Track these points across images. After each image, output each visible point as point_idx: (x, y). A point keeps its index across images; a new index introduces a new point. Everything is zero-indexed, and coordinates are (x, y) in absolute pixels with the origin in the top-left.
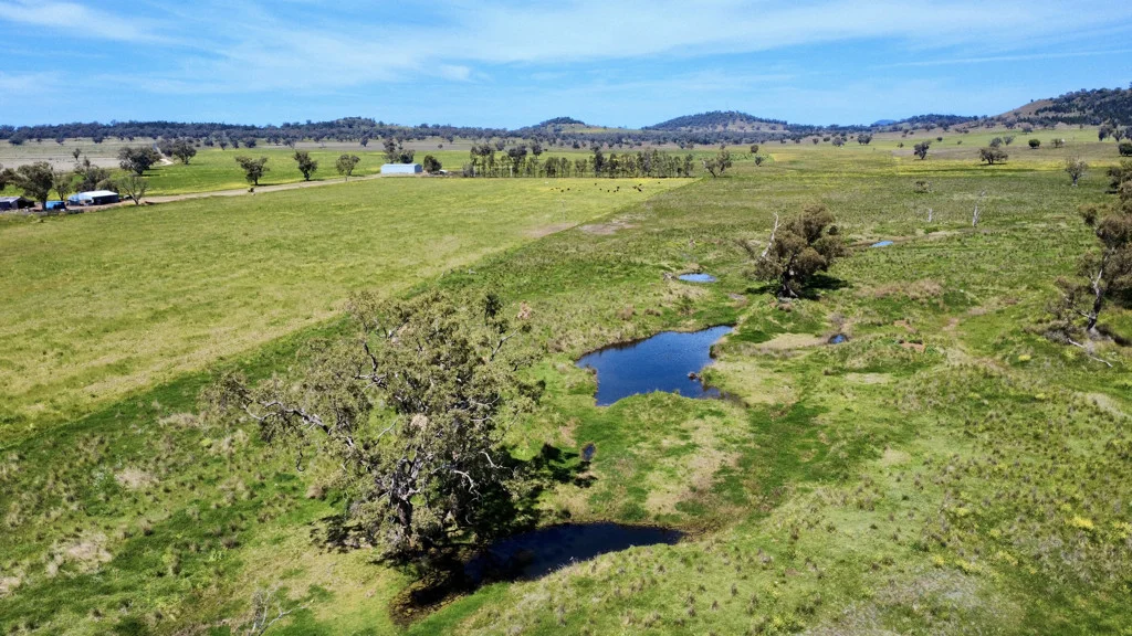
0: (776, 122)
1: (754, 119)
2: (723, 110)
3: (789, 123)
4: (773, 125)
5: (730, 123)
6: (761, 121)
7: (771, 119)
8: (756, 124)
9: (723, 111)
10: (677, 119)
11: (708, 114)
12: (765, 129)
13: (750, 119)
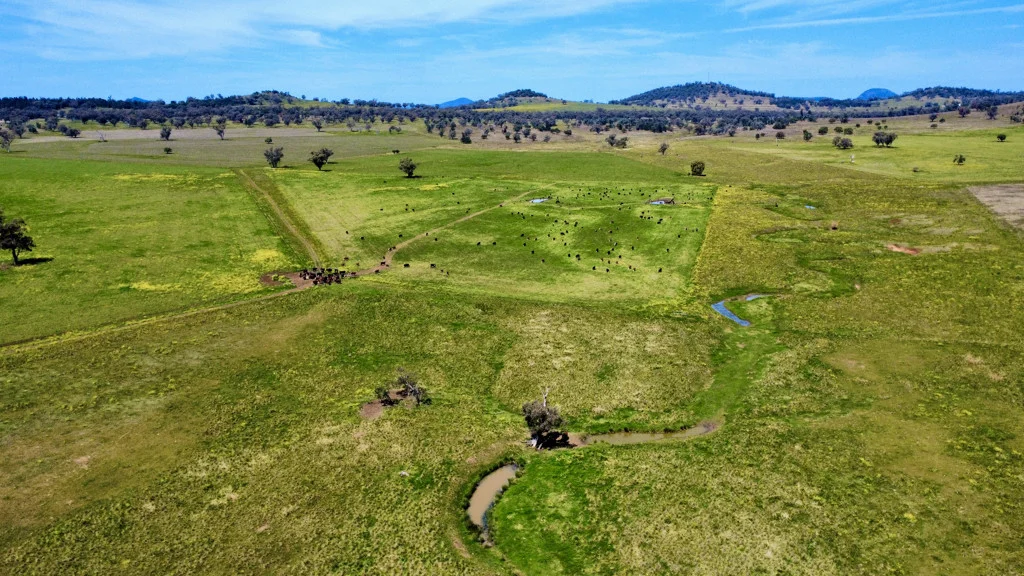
0: (763, 95)
1: (738, 91)
2: (705, 81)
3: (776, 96)
4: (759, 97)
5: (711, 95)
6: (746, 93)
7: (757, 91)
8: (739, 97)
9: (704, 83)
10: (654, 91)
11: (688, 86)
12: (749, 106)
13: (732, 91)
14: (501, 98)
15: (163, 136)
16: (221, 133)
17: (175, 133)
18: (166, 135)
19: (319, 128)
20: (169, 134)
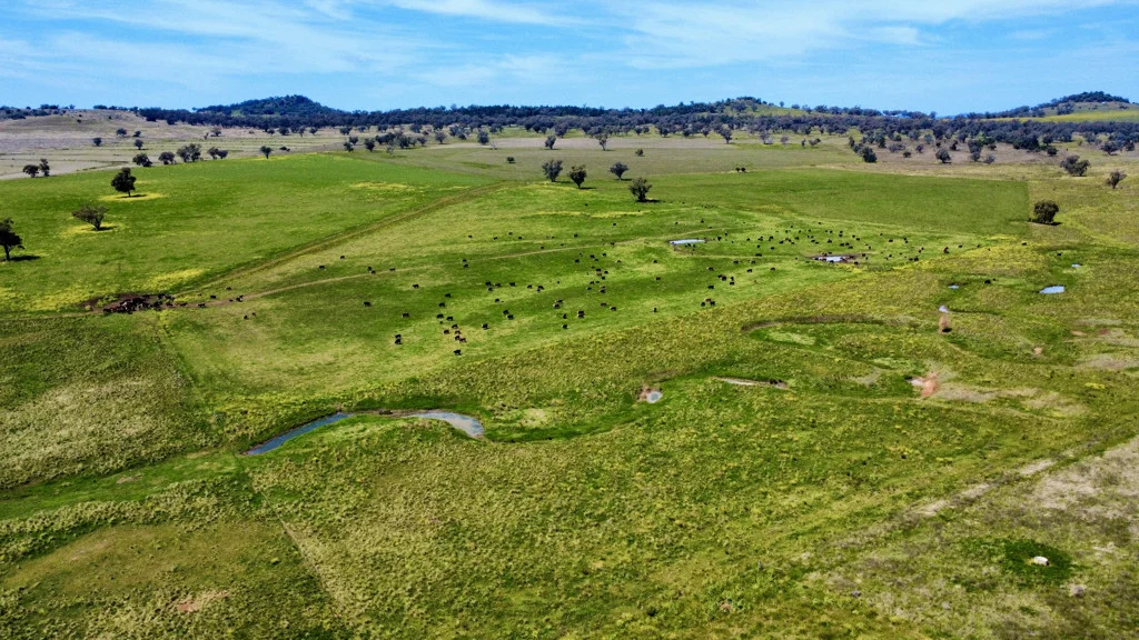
14: (1054, 105)
15: (547, 145)
16: (603, 143)
17: (559, 142)
18: (550, 144)
19: (728, 139)
20: (553, 143)
